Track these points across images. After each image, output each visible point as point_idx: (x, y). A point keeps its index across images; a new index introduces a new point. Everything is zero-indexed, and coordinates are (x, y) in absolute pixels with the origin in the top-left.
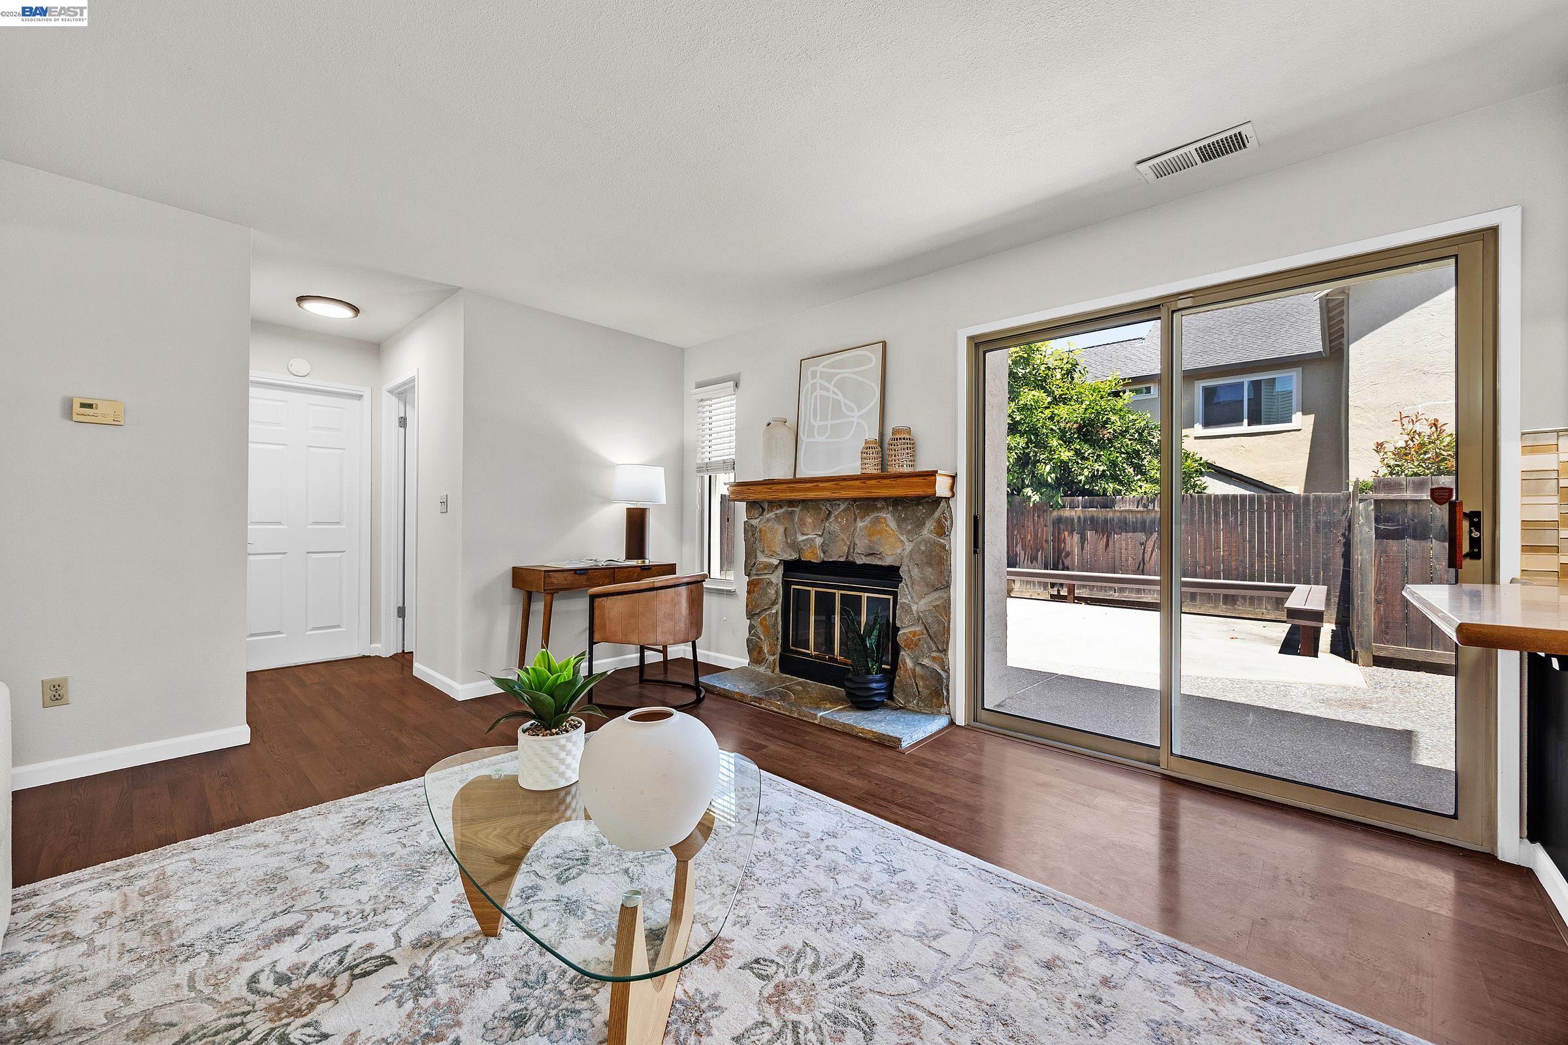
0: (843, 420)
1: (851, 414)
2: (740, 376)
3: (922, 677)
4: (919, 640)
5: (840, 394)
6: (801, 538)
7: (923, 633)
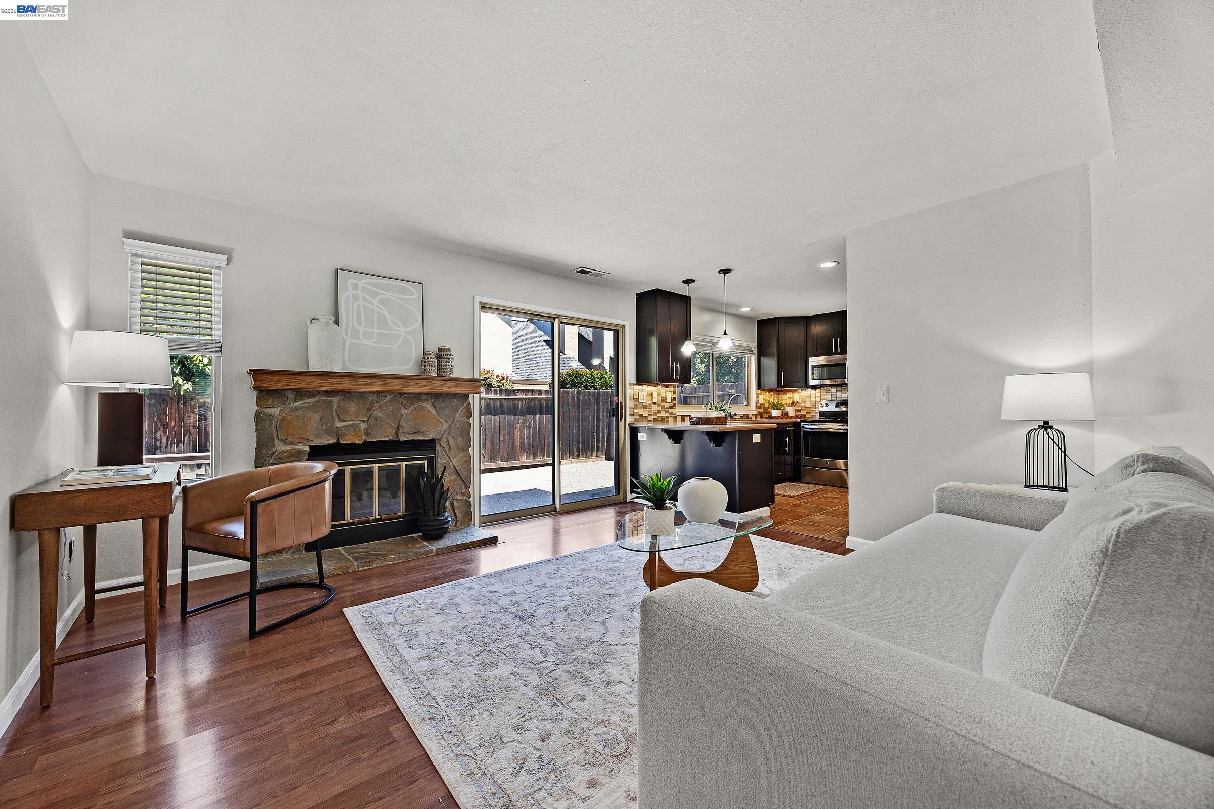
0: (389, 332)
1: (399, 329)
2: (232, 251)
3: (458, 507)
4: (454, 484)
5: (385, 310)
6: (339, 424)
7: (456, 480)
